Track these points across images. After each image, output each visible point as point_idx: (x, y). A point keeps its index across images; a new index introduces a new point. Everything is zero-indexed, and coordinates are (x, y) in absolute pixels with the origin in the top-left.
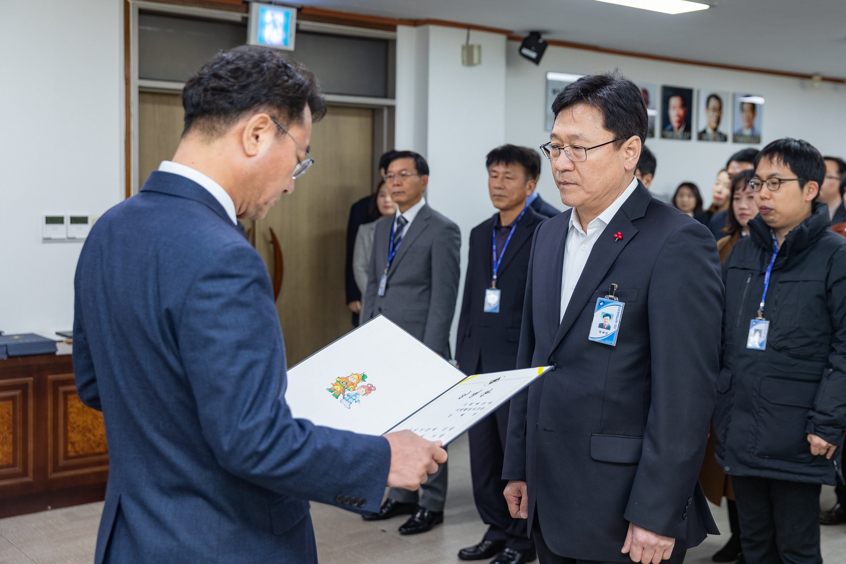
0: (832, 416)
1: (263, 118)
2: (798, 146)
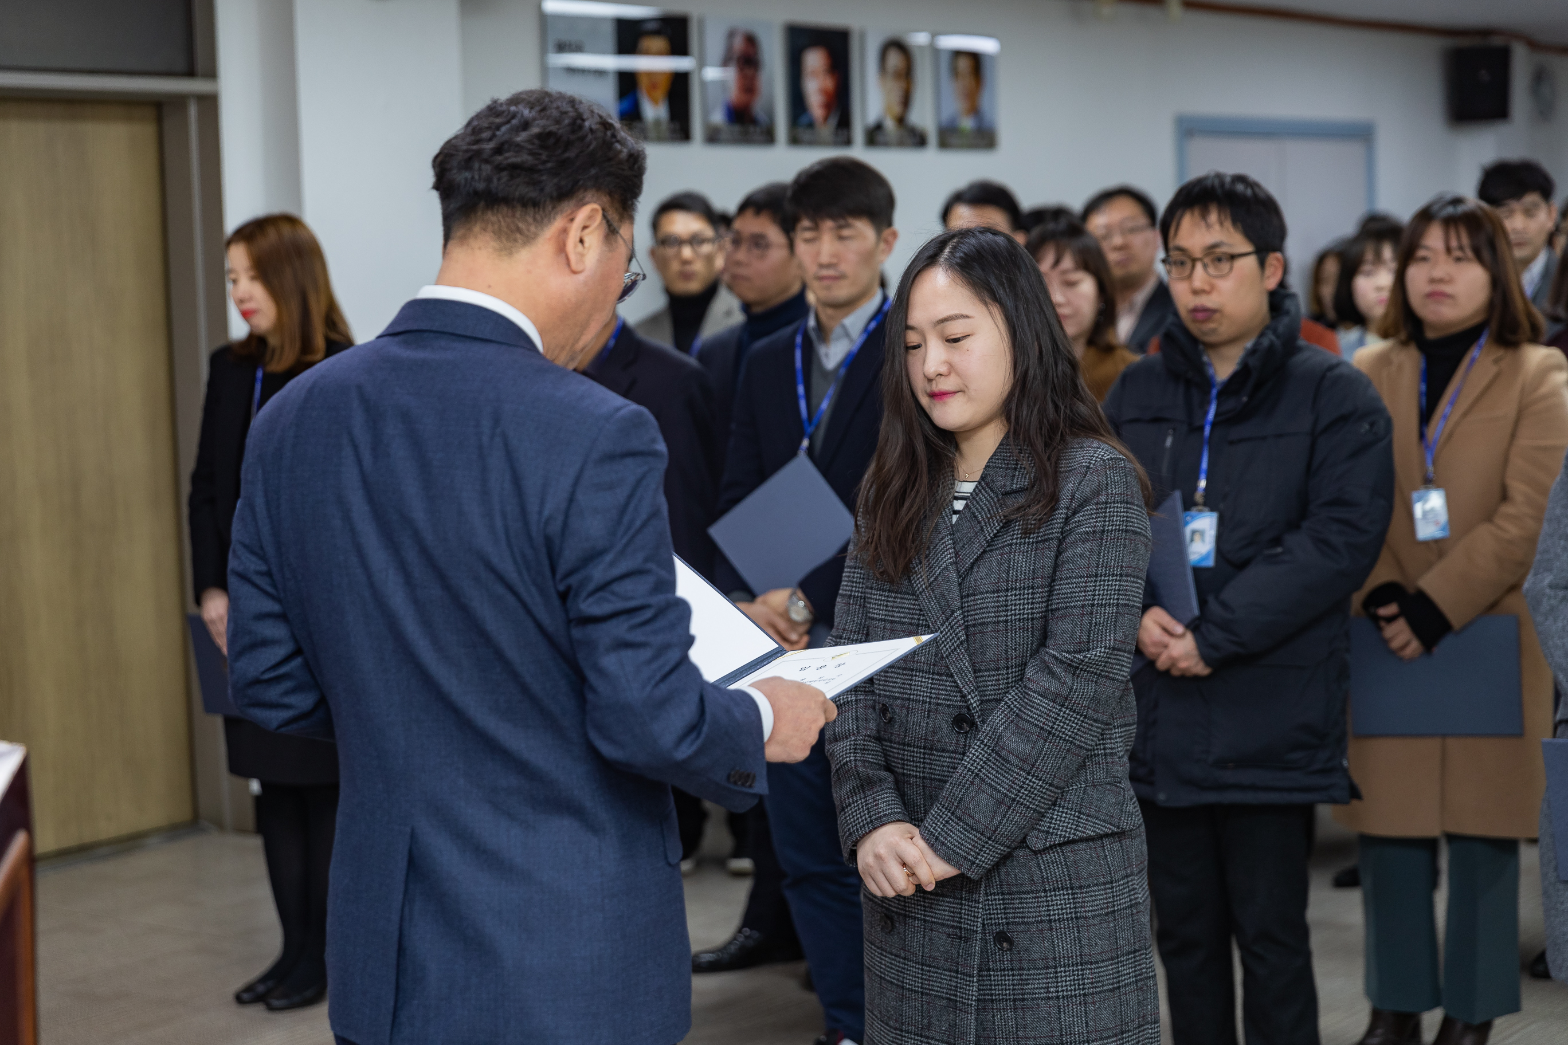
1: (594, 210)
2: (1246, 188)
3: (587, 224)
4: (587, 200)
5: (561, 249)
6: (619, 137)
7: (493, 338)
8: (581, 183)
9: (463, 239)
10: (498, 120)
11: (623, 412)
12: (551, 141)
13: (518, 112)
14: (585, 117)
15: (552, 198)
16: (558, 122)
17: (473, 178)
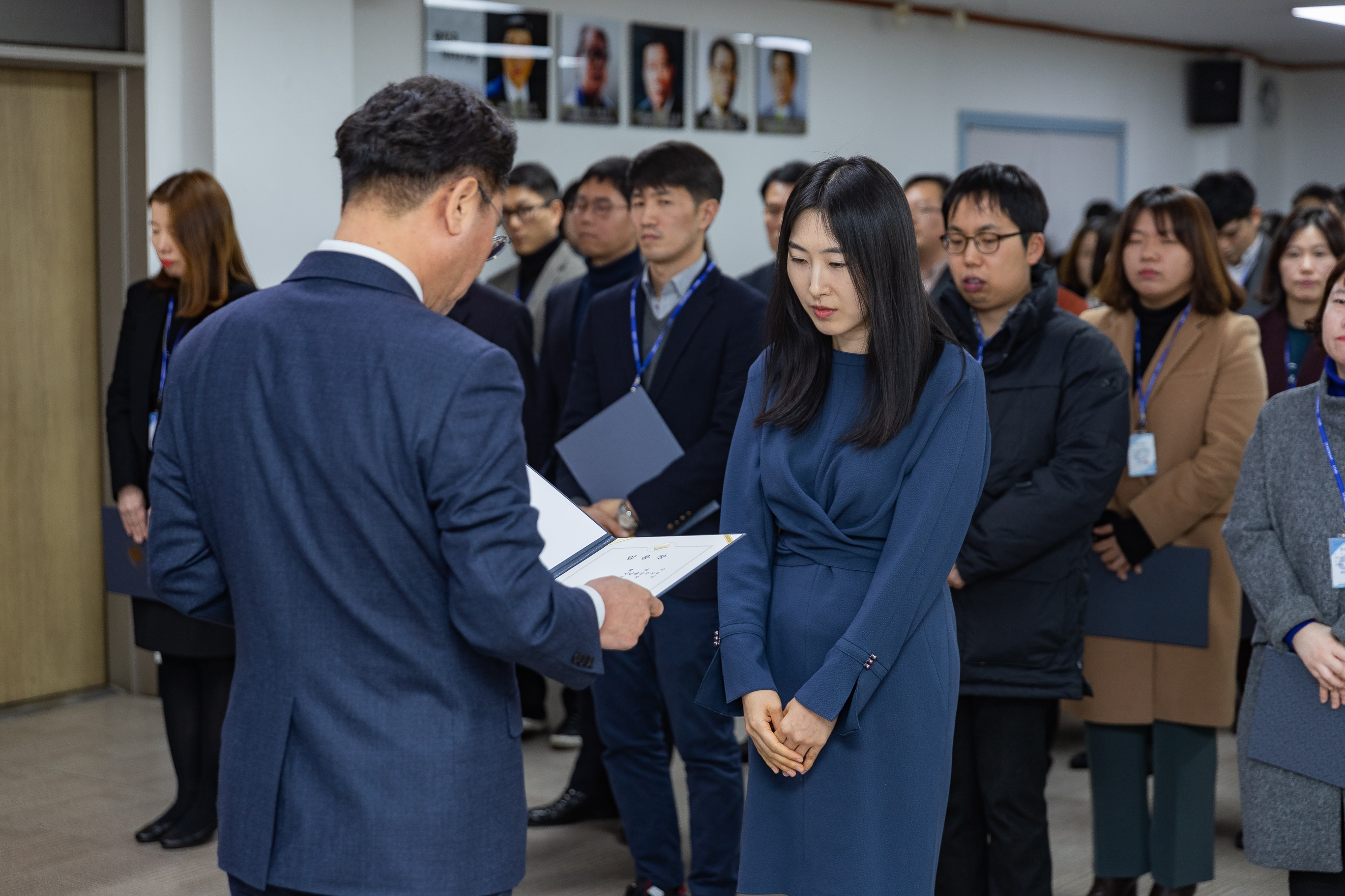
1: (471, 183)
2: (1014, 178)
3: (465, 194)
4: (466, 173)
5: (441, 213)
6: (495, 121)
7: (380, 286)
8: (461, 158)
9: (359, 202)
10: (393, 102)
11: (488, 353)
12: (438, 121)
13: (411, 96)
14: (467, 102)
15: (436, 170)
16: (444, 106)
17: (369, 150)
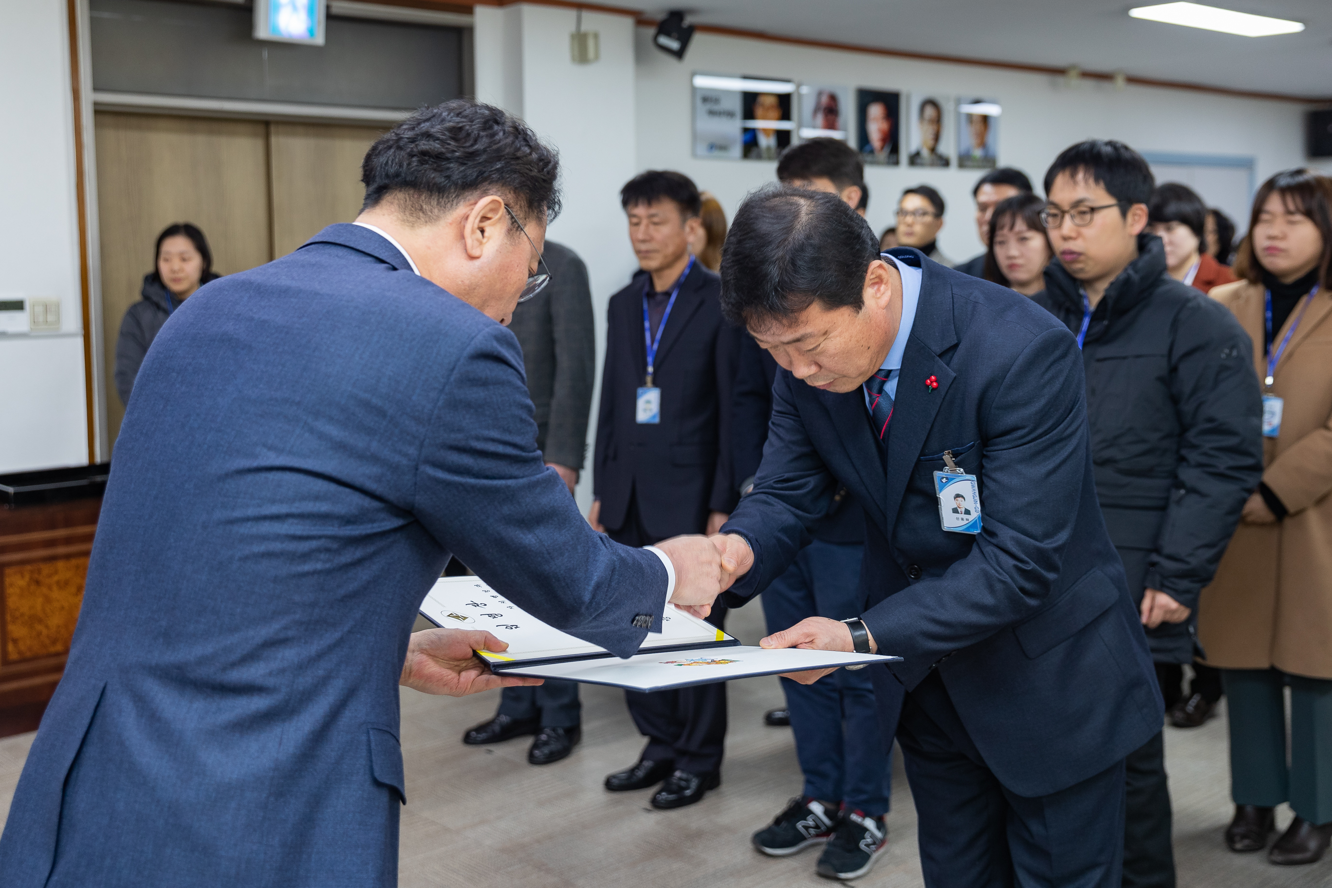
0: (1187, 563)
2: (1112, 151)
12: (462, 135)
15: (456, 185)
